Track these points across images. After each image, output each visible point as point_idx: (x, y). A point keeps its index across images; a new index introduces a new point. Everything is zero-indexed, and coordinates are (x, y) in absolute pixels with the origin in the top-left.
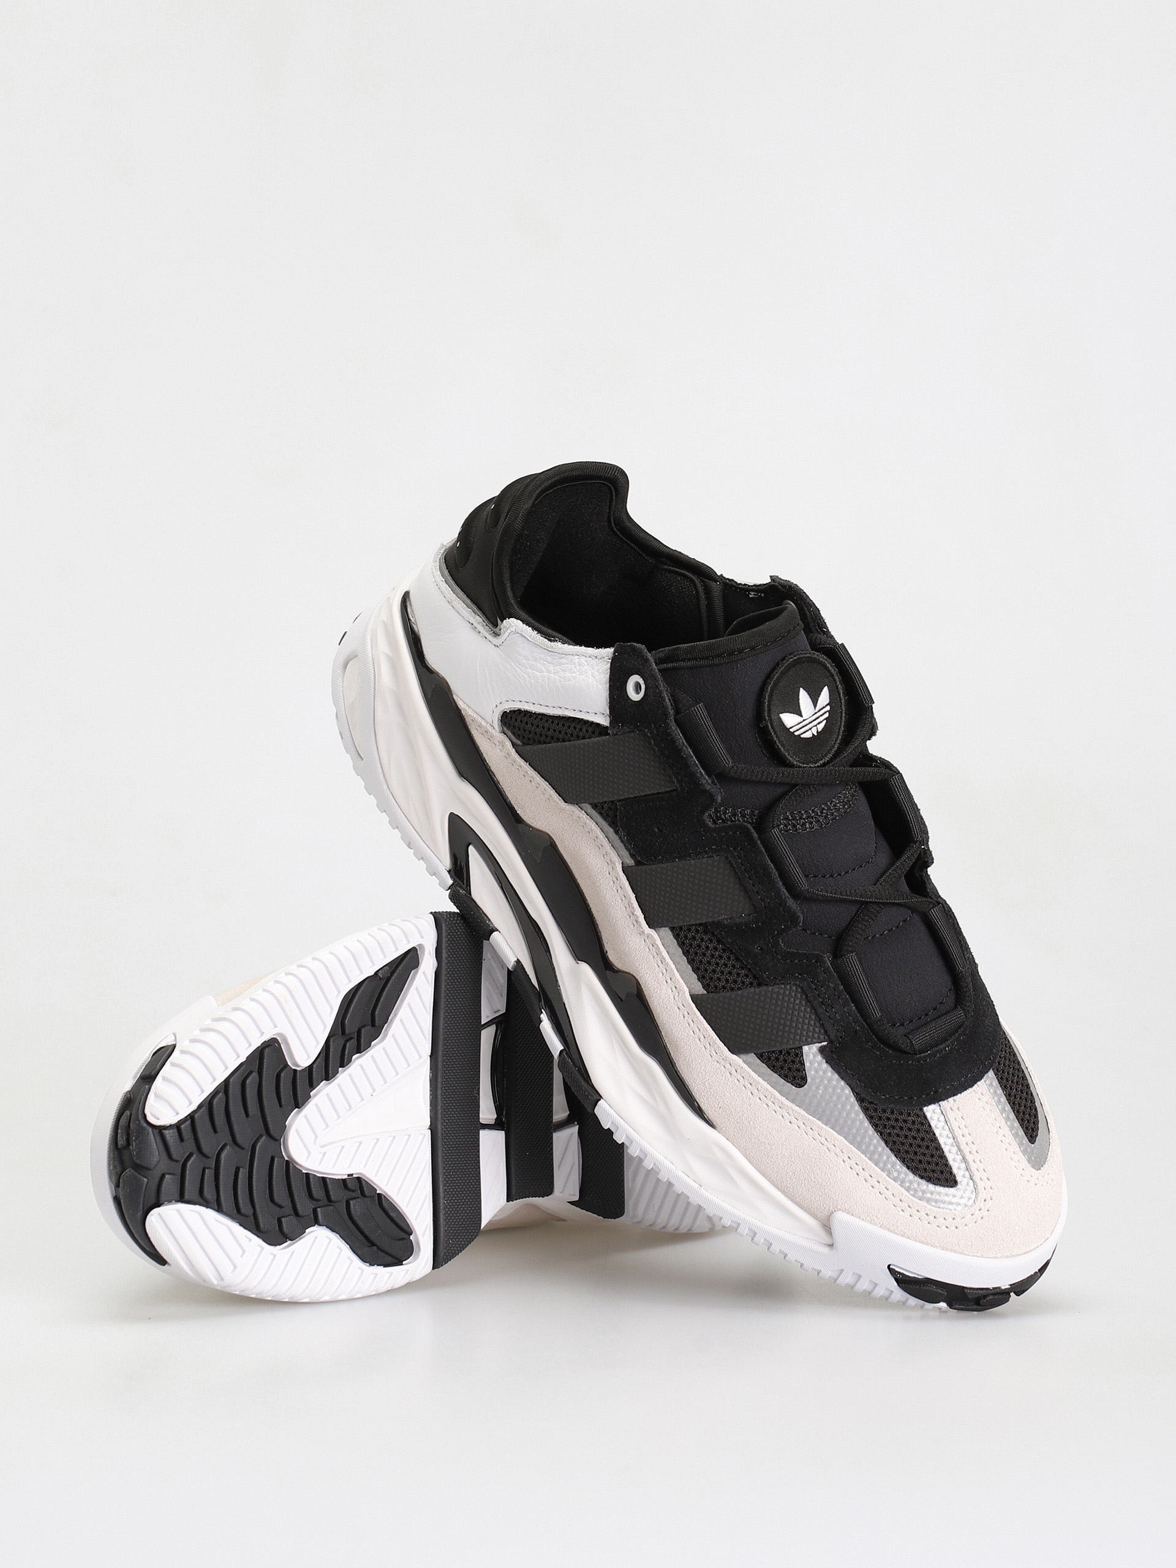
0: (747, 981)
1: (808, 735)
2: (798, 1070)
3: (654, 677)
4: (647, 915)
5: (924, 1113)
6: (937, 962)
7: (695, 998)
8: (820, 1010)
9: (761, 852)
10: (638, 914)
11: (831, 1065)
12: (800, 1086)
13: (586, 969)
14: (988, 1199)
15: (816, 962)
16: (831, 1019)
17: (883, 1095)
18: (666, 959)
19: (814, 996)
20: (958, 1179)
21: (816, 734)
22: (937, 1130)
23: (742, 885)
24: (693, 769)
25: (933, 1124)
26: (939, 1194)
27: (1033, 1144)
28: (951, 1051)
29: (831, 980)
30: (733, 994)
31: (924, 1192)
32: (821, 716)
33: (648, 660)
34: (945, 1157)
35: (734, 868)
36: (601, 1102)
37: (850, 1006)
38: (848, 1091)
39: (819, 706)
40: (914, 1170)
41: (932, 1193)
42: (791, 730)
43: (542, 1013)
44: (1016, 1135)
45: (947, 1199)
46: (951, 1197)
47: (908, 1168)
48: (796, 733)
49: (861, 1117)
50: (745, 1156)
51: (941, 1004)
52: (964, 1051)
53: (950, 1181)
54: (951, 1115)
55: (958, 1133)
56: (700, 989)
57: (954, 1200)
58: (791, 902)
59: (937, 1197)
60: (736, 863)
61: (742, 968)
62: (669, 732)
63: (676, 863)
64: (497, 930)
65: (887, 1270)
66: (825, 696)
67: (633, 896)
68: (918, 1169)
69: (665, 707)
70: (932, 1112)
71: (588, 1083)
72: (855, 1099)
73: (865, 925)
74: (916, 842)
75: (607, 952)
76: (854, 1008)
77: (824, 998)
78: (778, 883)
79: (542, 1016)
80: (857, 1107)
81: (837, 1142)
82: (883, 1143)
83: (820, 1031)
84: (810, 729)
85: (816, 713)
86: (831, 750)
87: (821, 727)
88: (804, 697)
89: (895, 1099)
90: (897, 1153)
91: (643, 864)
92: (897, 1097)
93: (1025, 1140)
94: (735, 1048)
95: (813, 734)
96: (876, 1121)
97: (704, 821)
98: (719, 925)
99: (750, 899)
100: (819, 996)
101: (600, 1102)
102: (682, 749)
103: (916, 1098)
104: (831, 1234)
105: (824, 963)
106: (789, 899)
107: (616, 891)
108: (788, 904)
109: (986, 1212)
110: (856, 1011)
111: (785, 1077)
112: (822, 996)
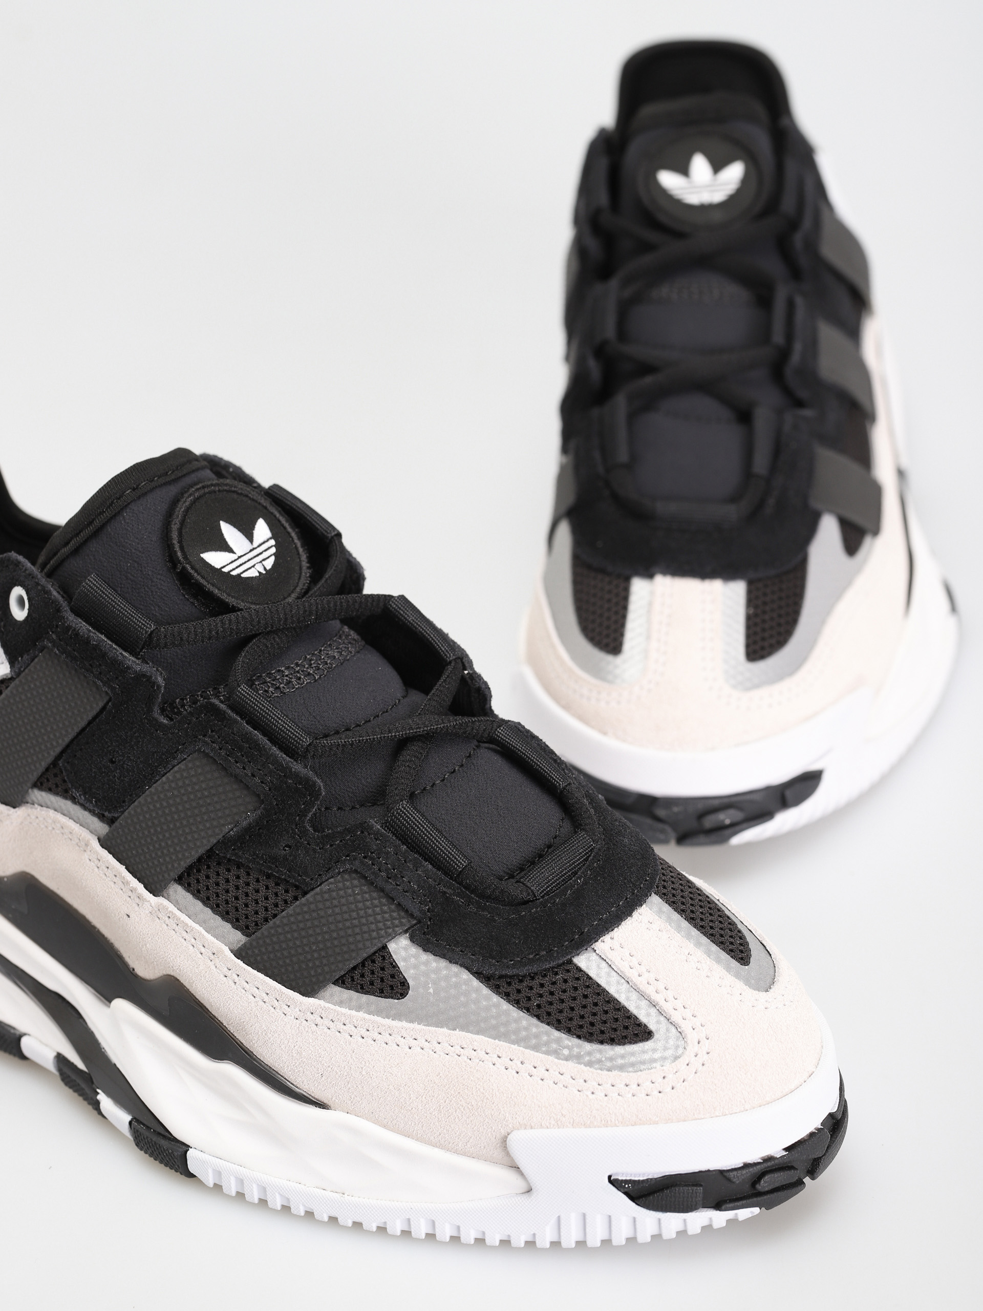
0: (289, 896)
1: (253, 573)
2: (393, 976)
3: (31, 576)
4: (146, 881)
5: (575, 965)
6: (531, 791)
7: (240, 954)
8: (388, 887)
9: (236, 722)
10: (134, 886)
11: (431, 952)
12: (403, 995)
13: (120, 1004)
14: (703, 1040)
15: (362, 832)
16: (406, 892)
17: (511, 961)
18: (188, 923)
19: (374, 873)
20: (652, 1027)
21: (264, 572)
22: (601, 980)
23: (231, 775)
24: (111, 655)
25: (592, 974)
26: (633, 1054)
27: (748, 965)
28: (585, 883)
29: (388, 844)
30: (277, 921)
31: (611, 1059)
32: (266, 550)
33: (19, 562)
34: (624, 1007)
35: (212, 757)
36: (190, 1154)
37: (423, 866)
38: (465, 975)
39: (257, 542)
40: (589, 1037)
41: (623, 1057)
42: (225, 570)
43: (98, 1093)
44: (718, 960)
45: (646, 1057)
46: (650, 1053)
47: (579, 1037)
48: (234, 573)
49: (495, 1000)
50: (377, 1122)
51: (555, 838)
52: (604, 878)
53: (641, 1033)
54: (611, 956)
55: (632, 975)
56: (238, 937)
57: (657, 1055)
58: (297, 767)
59: (633, 1059)
60: (212, 751)
61: (277, 884)
62: (69, 625)
63: (147, 792)
64: (25, 1034)
65: (610, 1185)
66: (262, 530)
67: (122, 868)
68: (591, 1034)
69: (55, 602)
70: (585, 961)
71: (169, 1139)
72: (478, 981)
73: (408, 766)
74: (450, 662)
75: (133, 970)
76: (430, 867)
77: (387, 870)
78: (270, 749)
79: (99, 1097)
80: (485, 991)
81: (475, 1043)
82: (534, 1021)
83: (399, 915)
84: (253, 566)
85: (254, 549)
86: (295, 589)
87: (269, 564)
88: (229, 531)
89: (529, 959)
90: (558, 1025)
91: (117, 819)
92: (531, 956)
93: (734, 964)
94: (308, 989)
95: (260, 573)
96: (514, 996)
97: (156, 720)
98: (225, 842)
99: (247, 787)
100: (380, 871)
101: (188, 1153)
102: (89, 637)
103: (556, 949)
104: (522, 1174)
105: (371, 827)
106: (292, 763)
107: (104, 877)
108: (293, 770)
109: (706, 1056)
110: (435, 870)
111: (381, 993)
112: (383, 868)
